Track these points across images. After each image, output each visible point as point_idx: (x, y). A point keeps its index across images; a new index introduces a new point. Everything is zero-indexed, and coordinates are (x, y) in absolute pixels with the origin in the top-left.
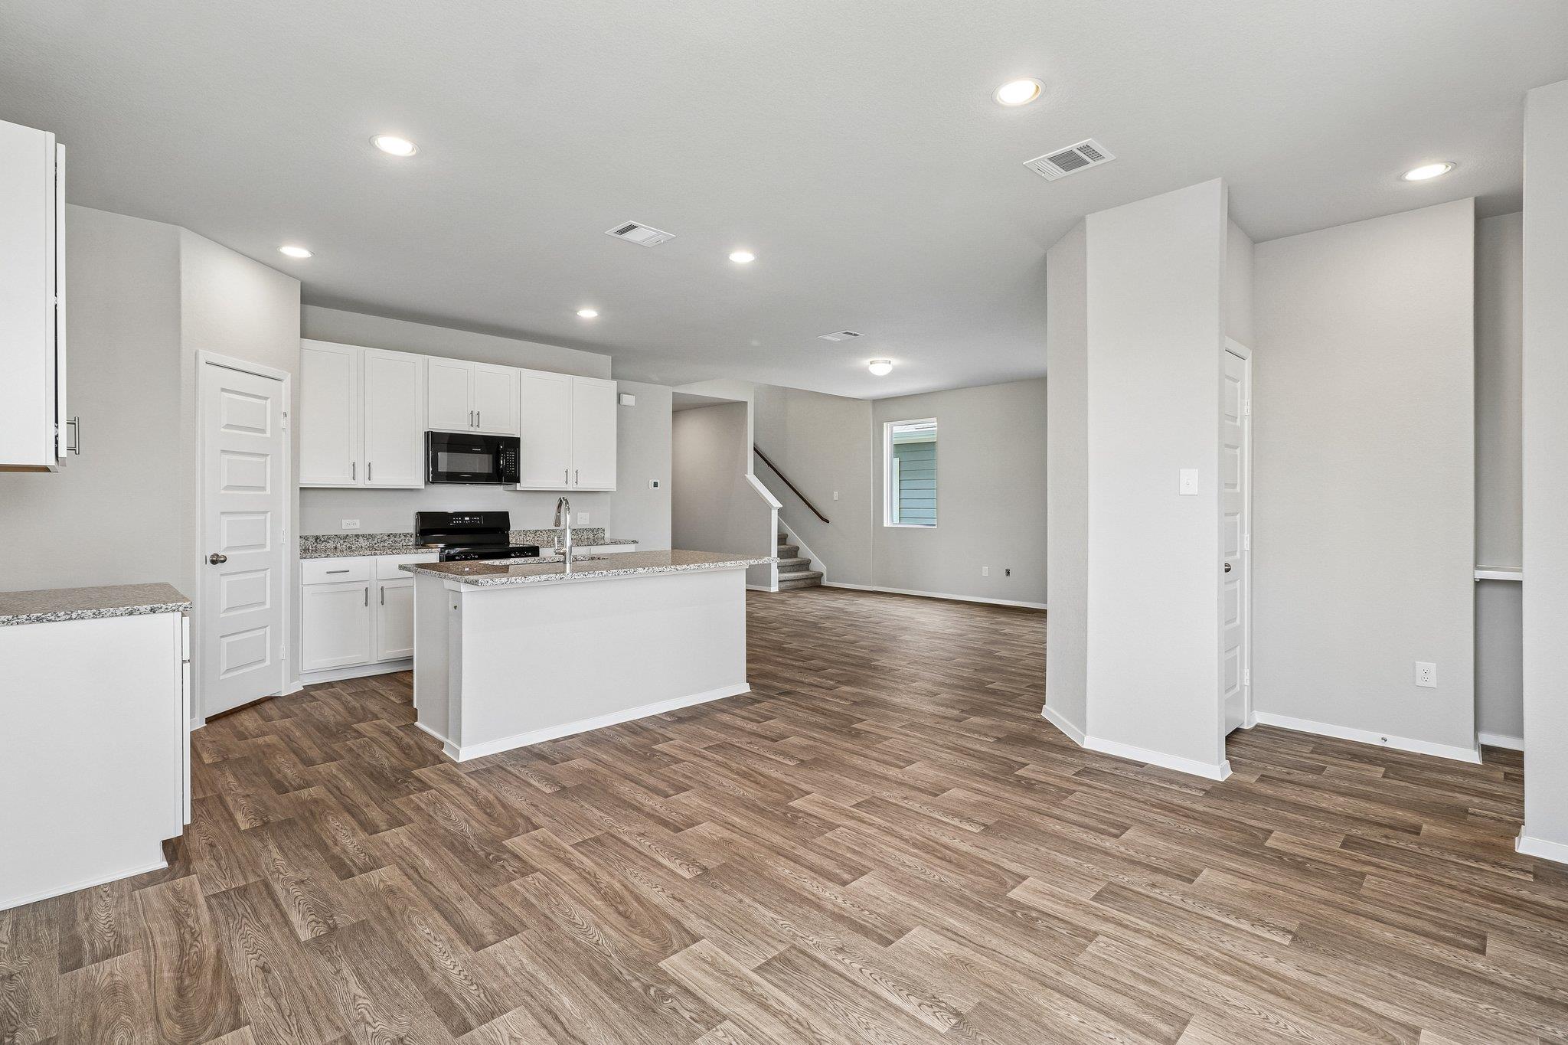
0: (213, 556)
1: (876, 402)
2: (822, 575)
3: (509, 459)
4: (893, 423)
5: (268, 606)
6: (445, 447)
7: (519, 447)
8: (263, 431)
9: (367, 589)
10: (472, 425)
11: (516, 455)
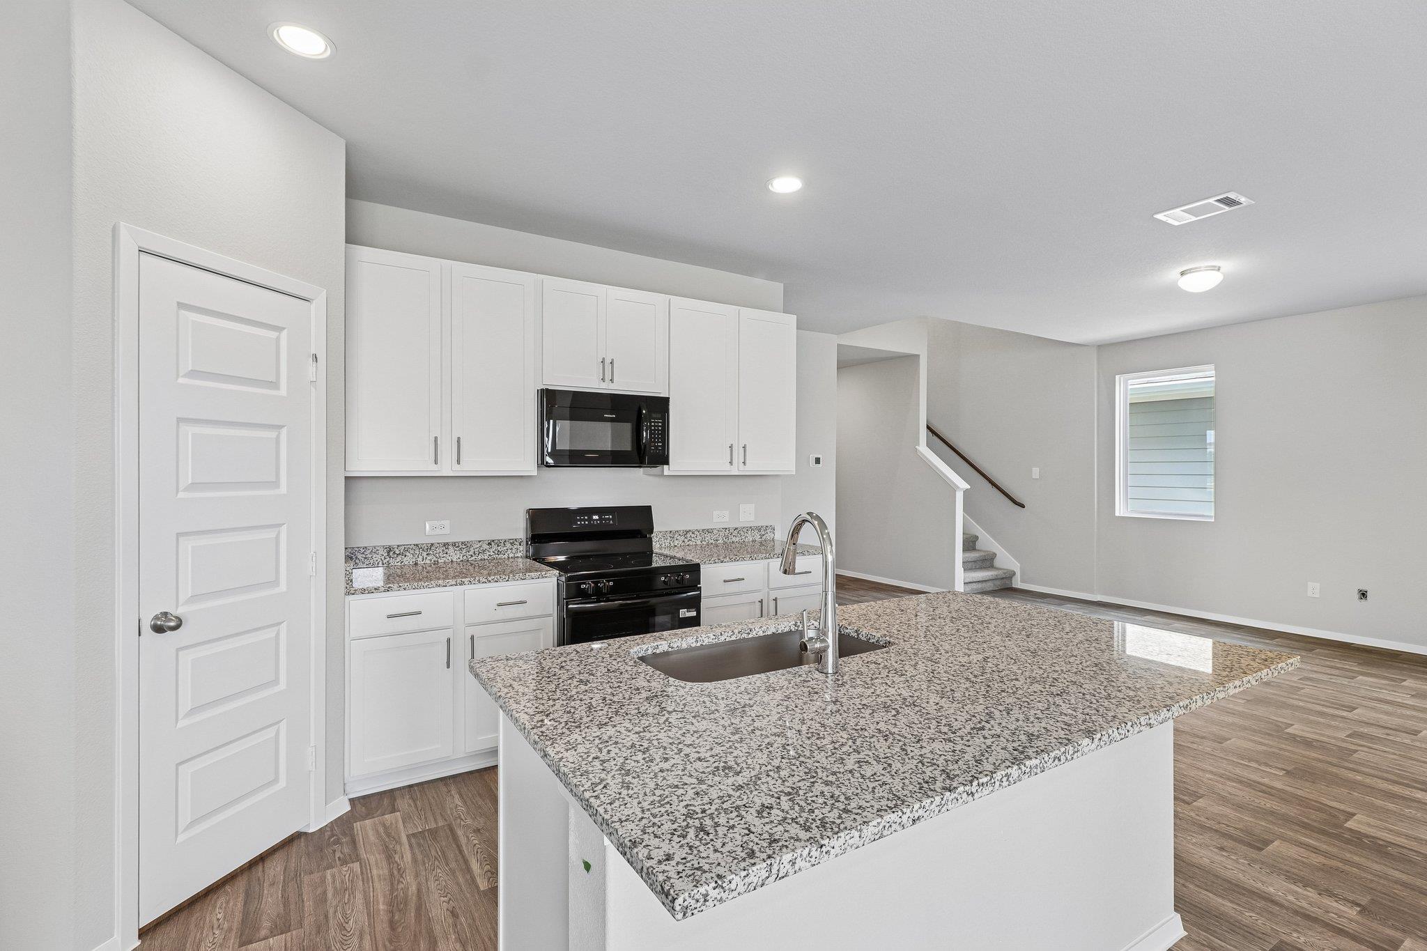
0: (156, 618)
1: (1103, 347)
2: (1014, 574)
3: (654, 430)
4: (1126, 376)
5: (282, 686)
6: (567, 412)
7: (667, 410)
8: (275, 385)
9: (449, 641)
10: (603, 380)
11: (664, 423)
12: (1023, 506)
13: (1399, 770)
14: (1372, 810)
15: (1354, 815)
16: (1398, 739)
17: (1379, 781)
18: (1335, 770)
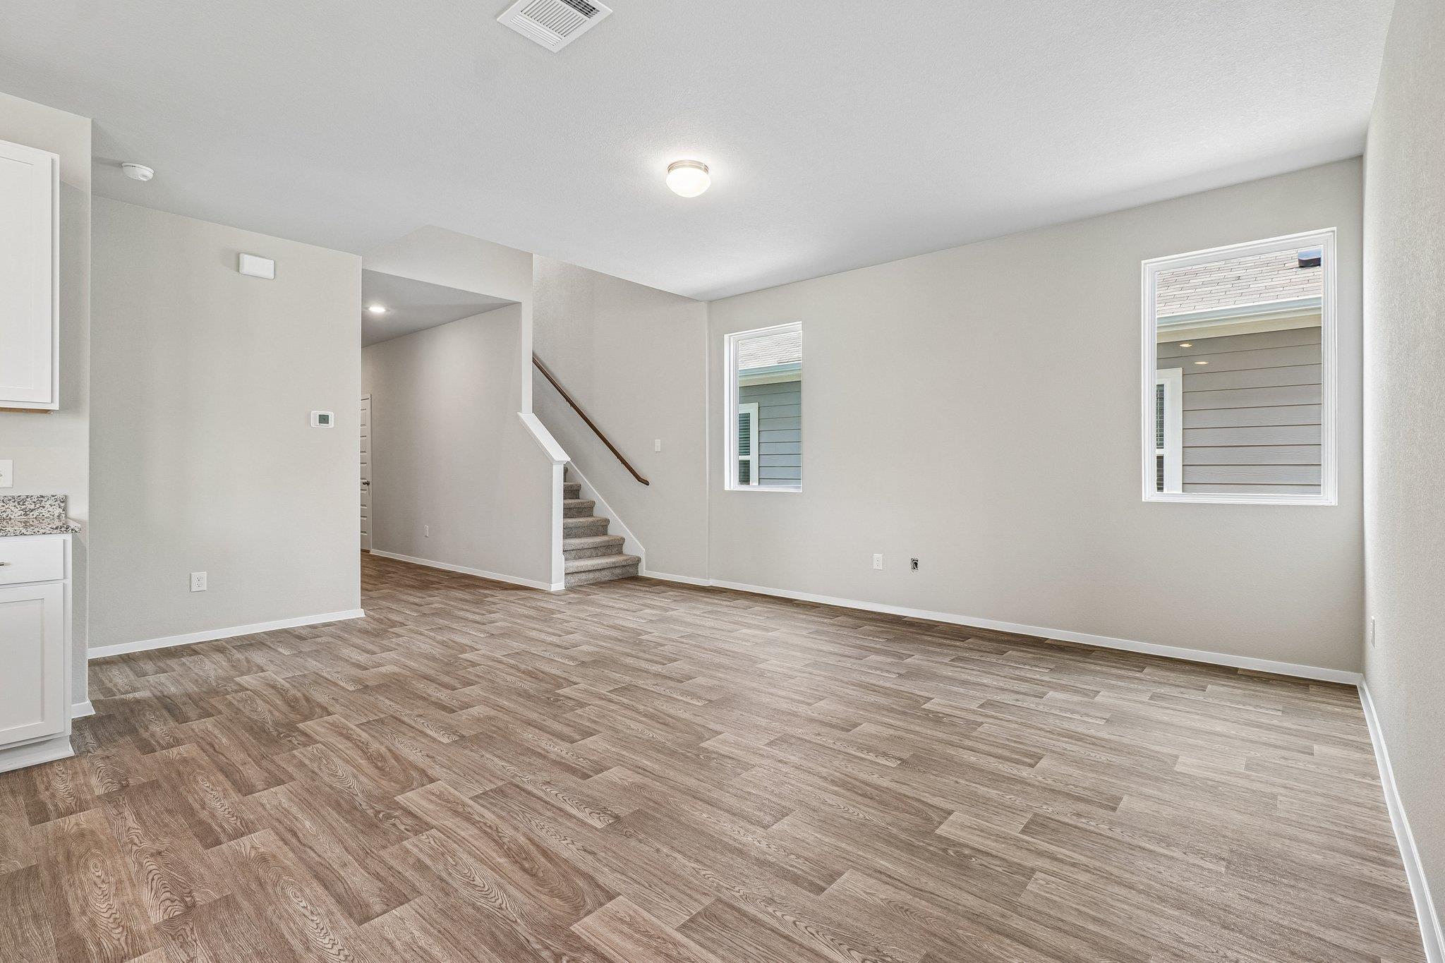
1: (714, 302)
2: (639, 560)
12: (647, 483)
13: (1015, 742)
14: (974, 802)
15: (950, 813)
16: (1025, 705)
17: (992, 760)
18: (951, 751)
